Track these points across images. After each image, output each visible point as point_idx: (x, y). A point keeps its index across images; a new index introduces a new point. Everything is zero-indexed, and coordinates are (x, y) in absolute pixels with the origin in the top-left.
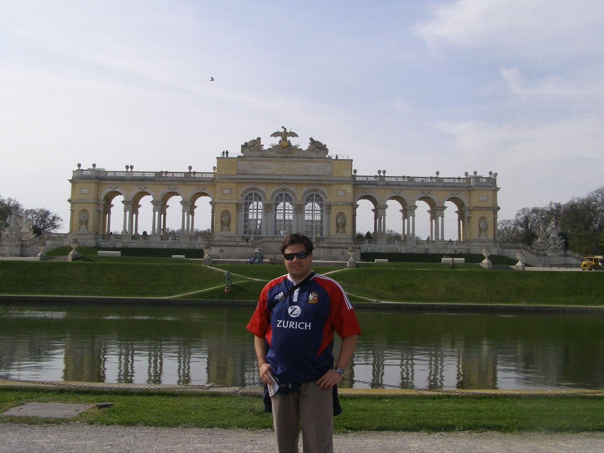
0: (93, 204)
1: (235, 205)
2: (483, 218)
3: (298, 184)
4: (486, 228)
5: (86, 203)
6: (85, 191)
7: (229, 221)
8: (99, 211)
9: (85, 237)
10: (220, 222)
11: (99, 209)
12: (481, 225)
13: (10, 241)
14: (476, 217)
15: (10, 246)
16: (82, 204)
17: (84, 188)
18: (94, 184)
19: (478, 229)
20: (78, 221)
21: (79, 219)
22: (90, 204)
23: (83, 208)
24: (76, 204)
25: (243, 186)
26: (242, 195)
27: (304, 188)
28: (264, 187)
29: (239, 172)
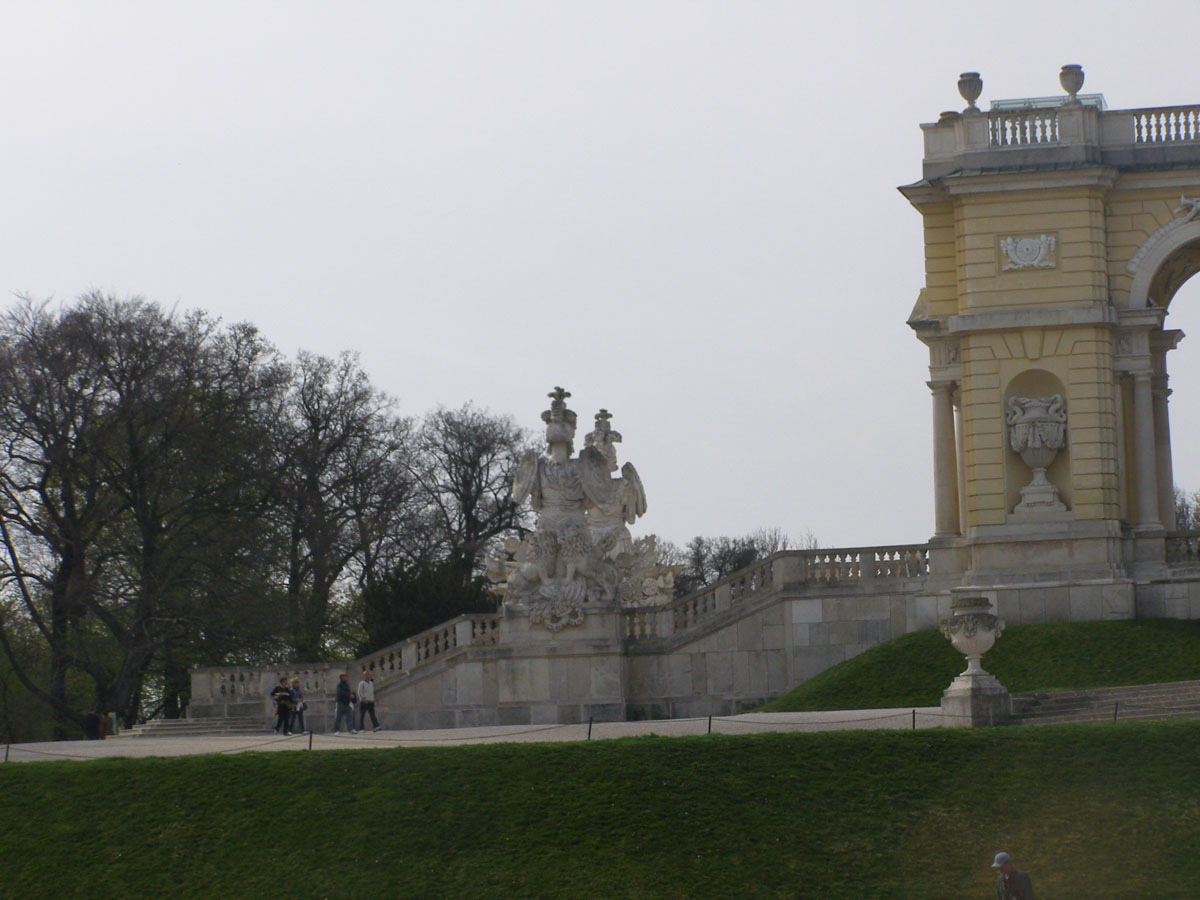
0: (1091, 334)
5: (1044, 329)
6: (1031, 250)
8: (1126, 380)
9: (1057, 556)
11: (1125, 364)
13: (555, 618)
15: (553, 654)
16: (1014, 341)
17: (1015, 235)
18: (1084, 204)
20: (999, 456)
21: (998, 441)
22: (1069, 338)
23: (1027, 366)
24: (973, 342)
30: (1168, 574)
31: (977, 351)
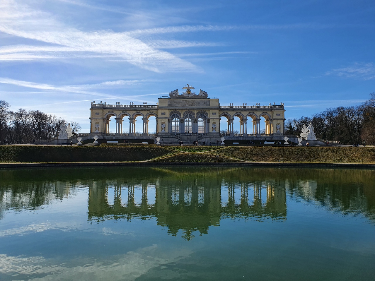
0: (101, 120)
1: (168, 119)
2: (278, 124)
3: (195, 110)
4: (280, 128)
5: (98, 119)
7: (164, 126)
9: (98, 135)
10: (160, 128)
11: (104, 122)
13: (62, 137)
14: (275, 123)
17: (96, 113)
18: (101, 111)
19: (276, 128)
21: (94, 126)
23: (96, 122)
24: (93, 120)
25: (171, 111)
26: (170, 115)
27: (198, 111)
28: (180, 111)
29: (169, 105)
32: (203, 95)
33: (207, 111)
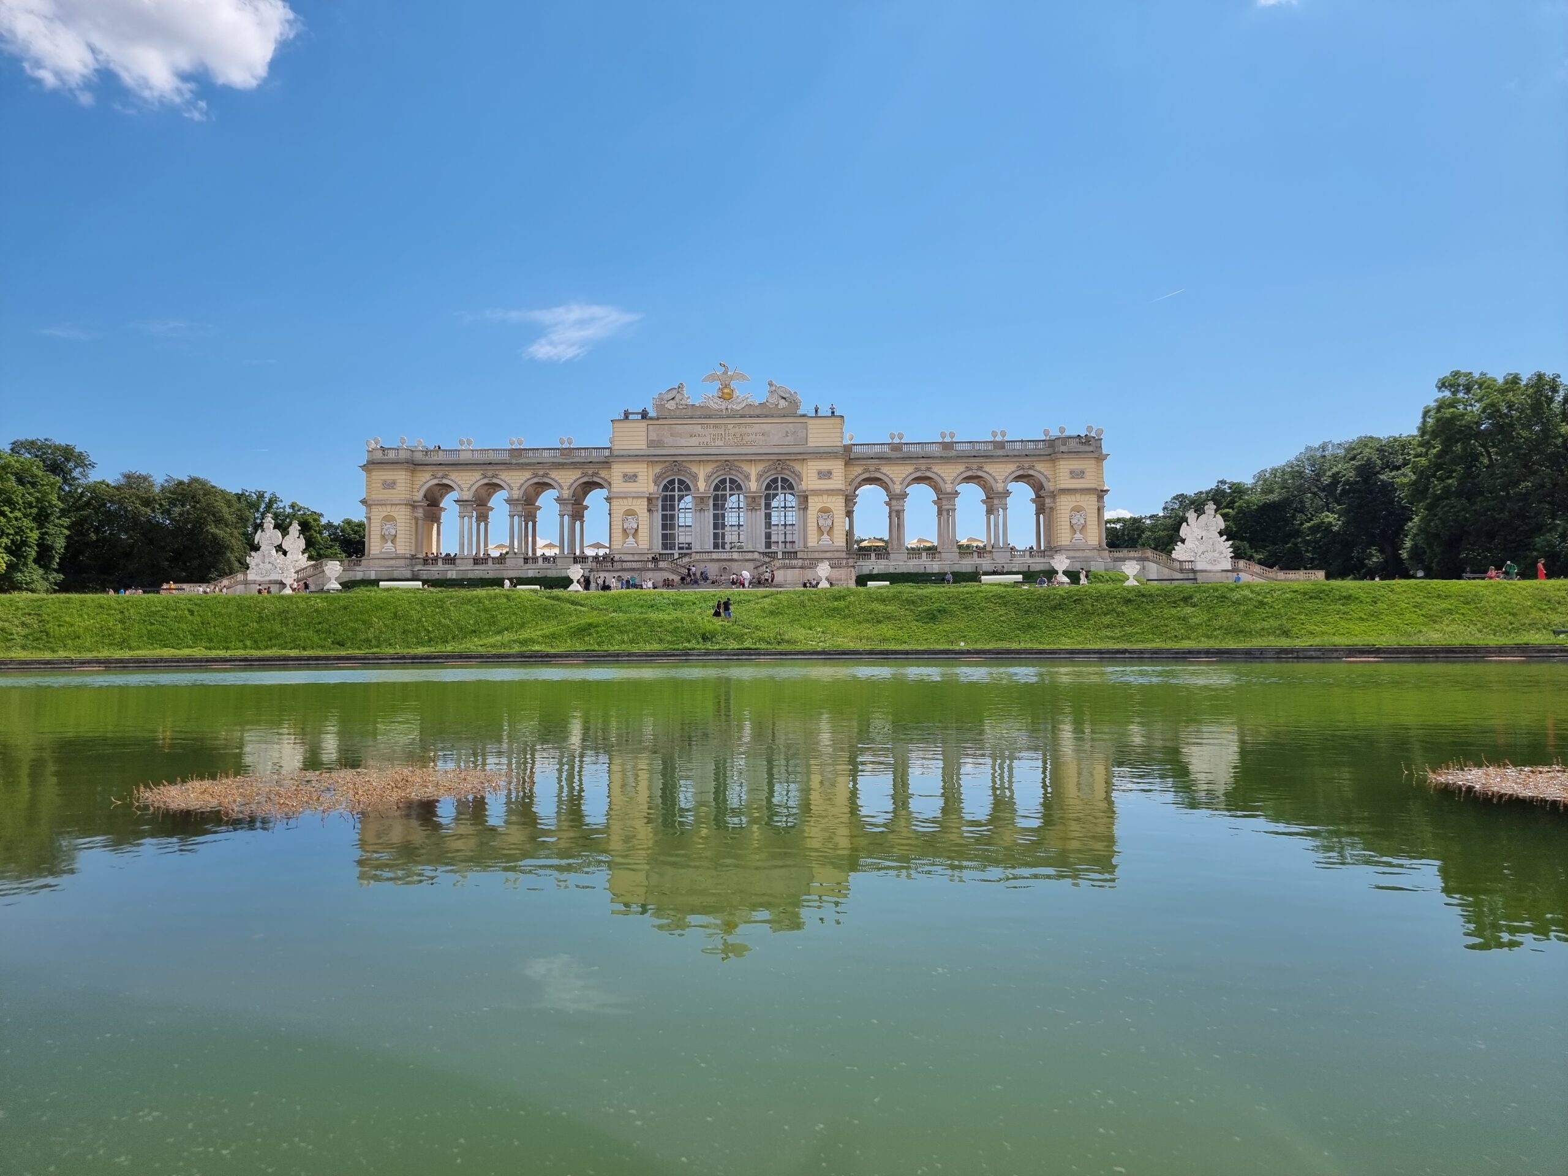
0: (404, 506)
1: (646, 500)
2: (1077, 509)
3: (751, 461)
4: (1084, 526)
6: (389, 484)
7: (636, 526)
8: (416, 519)
9: (393, 562)
10: (621, 531)
11: (416, 515)
12: (1073, 522)
13: (262, 574)
14: (1065, 504)
17: (385, 480)
18: (404, 473)
19: (1068, 527)
20: (379, 536)
21: (379, 533)
22: (398, 507)
23: (387, 514)
24: (373, 507)
25: (658, 469)
26: (655, 482)
27: (761, 467)
28: (694, 469)
29: (651, 444)
30: (423, 568)
31: (374, 509)
32: (783, 403)
33: (797, 467)
